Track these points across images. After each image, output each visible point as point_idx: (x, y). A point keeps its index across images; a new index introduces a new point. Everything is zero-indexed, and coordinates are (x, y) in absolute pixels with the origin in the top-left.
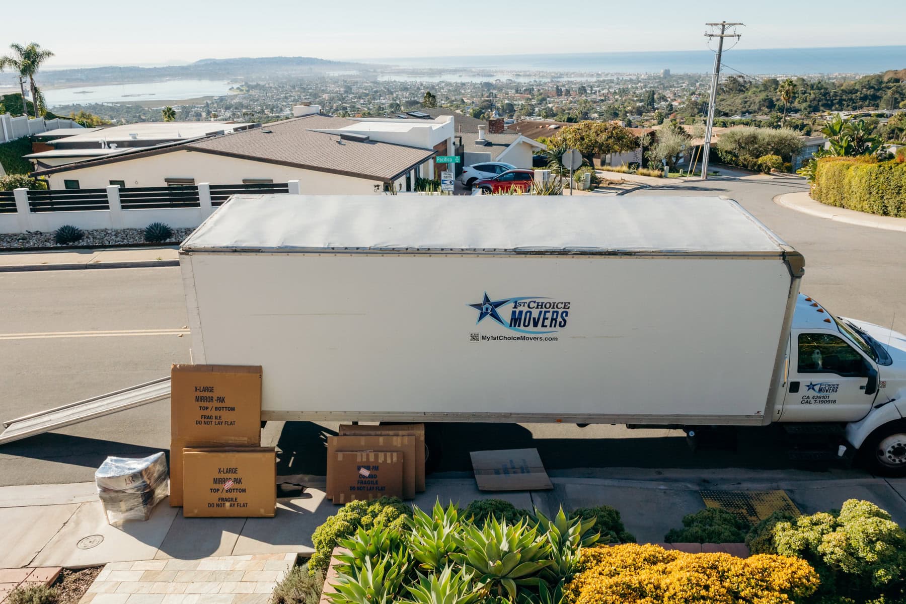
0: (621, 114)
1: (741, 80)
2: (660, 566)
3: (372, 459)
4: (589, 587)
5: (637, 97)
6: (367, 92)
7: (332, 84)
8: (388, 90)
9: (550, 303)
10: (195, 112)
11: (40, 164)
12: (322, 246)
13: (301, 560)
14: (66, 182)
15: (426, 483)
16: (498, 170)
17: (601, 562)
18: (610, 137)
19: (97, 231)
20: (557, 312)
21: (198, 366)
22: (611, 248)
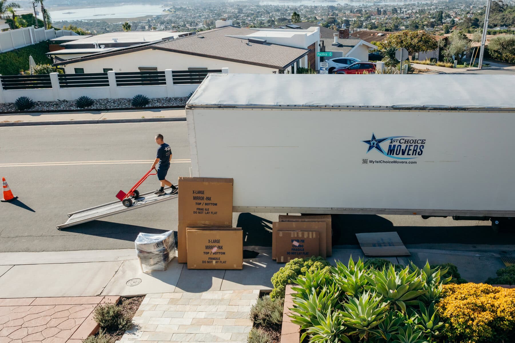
0: (420, 27)
1: (500, 3)
2: (492, 295)
3: (300, 236)
4: (453, 304)
5: (431, 15)
6: (253, 12)
7: (230, 7)
8: (267, 11)
9: (413, 140)
10: (141, 26)
11: (57, 58)
12: (273, 104)
13: (262, 294)
14: (75, 69)
15: (332, 251)
16: (348, 62)
17: (455, 292)
18: (420, 41)
19: (102, 100)
20: (417, 146)
21: (194, 178)
22: (453, 105)
